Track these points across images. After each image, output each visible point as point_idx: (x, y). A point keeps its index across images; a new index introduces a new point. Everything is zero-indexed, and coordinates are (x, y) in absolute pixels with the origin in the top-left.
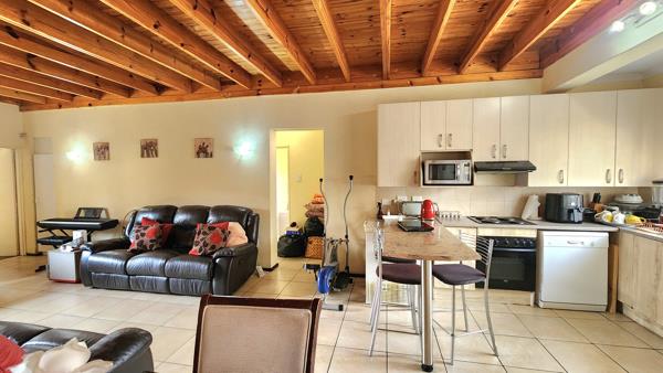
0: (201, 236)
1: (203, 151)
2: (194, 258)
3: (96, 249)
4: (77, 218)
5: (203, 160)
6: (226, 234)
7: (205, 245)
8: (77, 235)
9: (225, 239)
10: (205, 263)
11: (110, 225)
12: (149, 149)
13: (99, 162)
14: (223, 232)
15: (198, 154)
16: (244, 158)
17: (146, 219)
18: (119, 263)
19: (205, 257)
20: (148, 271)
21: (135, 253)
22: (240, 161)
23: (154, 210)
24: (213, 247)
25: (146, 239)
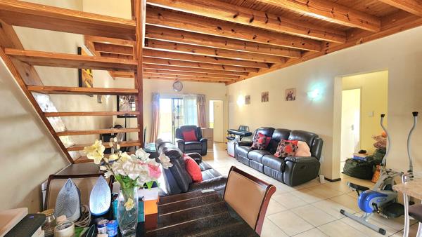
0: (281, 147)
1: (290, 97)
2: (275, 158)
3: (240, 144)
4: (239, 130)
5: (290, 102)
6: (295, 148)
7: (282, 152)
8: (237, 137)
9: (294, 151)
10: (280, 161)
11: (249, 135)
12: (265, 97)
13: (247, 105)
14: (294, 146)
15: (287, 99)
16: (314, 100)
17: (260, 134)
18: (246, 152)
19: (281, 159)
20: (255, 158)
21: (253, 149)
22: (312, 101)
23: (265, 129)
24: (286, 154)
25: (258, 144)
